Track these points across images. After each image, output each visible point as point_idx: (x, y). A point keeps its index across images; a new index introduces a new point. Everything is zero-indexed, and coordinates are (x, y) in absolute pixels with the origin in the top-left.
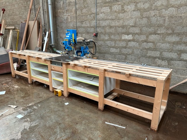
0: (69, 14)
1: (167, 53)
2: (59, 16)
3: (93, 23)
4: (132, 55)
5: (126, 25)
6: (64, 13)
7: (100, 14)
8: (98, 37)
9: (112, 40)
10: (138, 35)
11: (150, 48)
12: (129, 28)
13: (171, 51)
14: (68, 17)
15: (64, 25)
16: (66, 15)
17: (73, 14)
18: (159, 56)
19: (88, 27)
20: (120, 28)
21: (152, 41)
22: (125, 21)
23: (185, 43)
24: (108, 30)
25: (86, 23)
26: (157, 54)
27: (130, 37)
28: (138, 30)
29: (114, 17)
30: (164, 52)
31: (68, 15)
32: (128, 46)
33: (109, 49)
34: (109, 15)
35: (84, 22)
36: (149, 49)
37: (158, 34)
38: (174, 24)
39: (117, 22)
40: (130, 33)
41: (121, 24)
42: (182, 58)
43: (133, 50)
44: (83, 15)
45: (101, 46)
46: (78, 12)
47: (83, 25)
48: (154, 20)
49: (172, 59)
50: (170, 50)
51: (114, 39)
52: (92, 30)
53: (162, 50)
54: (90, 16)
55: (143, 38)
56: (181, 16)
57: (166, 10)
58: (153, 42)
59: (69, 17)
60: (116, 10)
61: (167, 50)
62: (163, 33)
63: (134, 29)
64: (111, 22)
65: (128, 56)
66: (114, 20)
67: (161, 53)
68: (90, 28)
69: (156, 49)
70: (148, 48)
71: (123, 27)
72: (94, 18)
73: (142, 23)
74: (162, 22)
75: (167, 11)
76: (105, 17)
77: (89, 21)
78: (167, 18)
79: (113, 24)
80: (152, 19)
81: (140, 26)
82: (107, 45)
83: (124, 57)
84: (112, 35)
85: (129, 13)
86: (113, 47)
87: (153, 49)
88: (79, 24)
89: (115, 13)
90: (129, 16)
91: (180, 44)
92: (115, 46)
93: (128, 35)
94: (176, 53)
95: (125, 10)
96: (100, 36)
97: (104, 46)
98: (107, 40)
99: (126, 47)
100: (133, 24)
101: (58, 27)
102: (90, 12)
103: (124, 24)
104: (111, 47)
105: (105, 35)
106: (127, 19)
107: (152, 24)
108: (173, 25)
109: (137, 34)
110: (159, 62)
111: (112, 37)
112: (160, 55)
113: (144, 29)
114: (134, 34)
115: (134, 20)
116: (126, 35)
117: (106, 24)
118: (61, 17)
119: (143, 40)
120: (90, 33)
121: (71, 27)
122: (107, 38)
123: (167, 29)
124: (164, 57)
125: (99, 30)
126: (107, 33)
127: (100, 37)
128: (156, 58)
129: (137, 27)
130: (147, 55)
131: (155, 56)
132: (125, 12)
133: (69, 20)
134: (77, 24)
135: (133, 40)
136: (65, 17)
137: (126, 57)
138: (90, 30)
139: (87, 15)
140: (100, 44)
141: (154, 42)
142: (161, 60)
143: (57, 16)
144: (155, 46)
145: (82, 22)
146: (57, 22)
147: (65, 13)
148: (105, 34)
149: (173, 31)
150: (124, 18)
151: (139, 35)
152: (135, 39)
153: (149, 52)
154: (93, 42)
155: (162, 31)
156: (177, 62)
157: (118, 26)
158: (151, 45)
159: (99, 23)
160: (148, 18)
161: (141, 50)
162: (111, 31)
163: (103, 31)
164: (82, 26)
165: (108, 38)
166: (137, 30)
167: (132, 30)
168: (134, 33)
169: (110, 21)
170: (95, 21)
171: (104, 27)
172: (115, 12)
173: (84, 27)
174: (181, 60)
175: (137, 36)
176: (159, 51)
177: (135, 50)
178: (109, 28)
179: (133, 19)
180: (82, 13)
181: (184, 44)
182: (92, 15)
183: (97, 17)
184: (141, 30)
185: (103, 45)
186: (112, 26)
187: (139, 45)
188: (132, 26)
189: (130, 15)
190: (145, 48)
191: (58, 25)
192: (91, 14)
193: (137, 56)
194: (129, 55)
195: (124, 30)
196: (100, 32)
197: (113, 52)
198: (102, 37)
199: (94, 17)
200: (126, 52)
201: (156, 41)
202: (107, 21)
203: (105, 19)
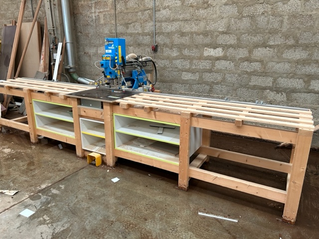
0: (102, 10)
1: (286, 80)
2: (81, 14)
3: (149, 27)
4: (222, 85)
5: (212, 31)
6: (90, 7)
7: (161, 9)
8: (158, 53)
9: (185, 58)
10: (232, 48)
11: (255, 71)
12: (217, 36)
13: (293, 75)
14: (98, 15)
15: (91, 31)
16: (95, 12)
17: (108, 9)
18: (271, 85)
19: (138, 34)
20: (201, 36)
21: (259, 59)
22: (208, 23)
23: (317, 62)
24: (177, 40)
25: (134, 26)
26: (269, 81)
27: (219, 52)
28: (234, 40)
29: (189, 15)
30: (280, 78)
31: (98, 11)
32: (215, 68)
33: (179, 75)
34: (180, 12)
35: (132, 25)
36: (254, 73)
37: (270, 47)
38: (299, 29)
39: (193, 25)
40: (219, 45)
41: (202, 29)
42: (311, 88)
43: (225, 74)
44: (128, 11)
45: (164, 68)
46: (118, 6)
47: (129, 31)
48: (262, 21)
49: (294, 91)
50: (291, 75)
51: (189, 56)
52: (147, 40)
53: (276, 75)
54: (143, 14)
55: (242, 53)
56: (311, 15)
57: (284, 4)
58: (261, 61)
59: (101, 16)
60: (191, 3)
61: (285, 75)
62: (278, 45)
63: (227, 37)
64: (182, 25)
65: (215, 86)
66: (189, 22)
67: (275, 81)
68: (142, 35)
69: (266, 73)
70: (251, 72)
71: (206, 34)
72: (151, 17)
73: (242, 27)
74: (276, 25)
75: (286, 6)
76: (172, 15)
77: (141, 24)
78: (286, 17)
79: (187, 28)
80: (259, 19)
81: (237, 32)
82: (177, 68)
83: (208, 88)
84: (185, 49)
85: (216, 8)
86: (187, 71)
87: (261, 73)
88: (120, 29)
89: (191, 8)
90: (216, 14)
91: (309, 64)
92: (190, 68)
93: (215, 48)
94: (301, 80)
95: (209, 2)
96: (163, 51)
97: (171, 69)
98: (176, 58)
99: (211, 69)
100: (223, 30)
101: (79, 34)
102: (142, 7)
103: (208, 29)
104: (183, 71)
105: (171, 49)
106: (213, 20)
107: (259, 28)
108: (297, 31)
109: (231, 46)
110: (271, 95)
111: (186, 52)
112: (273, 83)
113: (245, 37)
114: (225, 47)
115: (225, 21)
116: (212, 49)
117: (173, 29)
118: (86, 15)
119: (243, 57)
120: (143, 44)
121: (106, 34)
122: (175, 55)
123: (287, 37)
124: (280, 88)
125: (160, 40)
126: (176, 45)
127: (162, 53)
128: (265, 89)
129: (231, 33)
130: (250, 84)
131: (264, 86)
132: (209, 6)
133: (102, 22)
134: (118, 28)
135: (225, 58)
136: (93, 15)
137: (212, 88)
138: (143, 38)
139: (137, 12)
140: (162, 66)
141: (263, 61)
142: (275, 92)
143: (77, 14)
144: (265, 68)
145: (127, 25)
146: (78, 25)
147: (93, 8)
148: (172, 47)
149: (297, 42)
150: (208, 18)
151: (235, 49)
152: (228, 55)
153: (254, 78)
154: (151, 61)
155: (277, 40)
156: (303, 95)
157: (195, 33)
158: (256, 66)
159: (161, 26)
160: (252, 17)
161: (239, 75)
162: (184, 42)
163: (167, 41)
164: (127, 33)
165: (178, 53)
166: (231, 40)
167: (222, 40)
168: (226, 45)
169: (182, 23)
170: (151, 23)
171: (169, 35)
172: (190, 6)
173: (131, 35)
174: (310, 92)
175: (231, 50)
176: (271, 77)
177: (227, 76)
178: (179, 36)
179: (224, 19)
180: (127, 9)
181: (315, 63)
182: (147, 11)
183: (157, 16)
184: (238, 39)
185: (168, 66)
186: (185, 33)
187: (235, 66)
188: (223, 33)
189: (218, 12)
190: (247, 72)
191: (79, 30)
192: (145, 10)
193: (232, 85)
194: (217, 84)
195: (208, 40)
196: (162, 43)
197: (186, 79)
198: (167, 52)
199: (149, 15)
200: (212, 80)
201: (266, 59)
202: (174, 22)
203: (171, 19)
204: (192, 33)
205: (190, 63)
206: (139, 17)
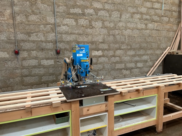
1: (129, 64)
4: (103, 71)
5: (95, 41)
8: (61, 55)
10: (107, 50)
12: (99, 44)
13: (131, 62)
18: (124, 67)
20: (90, 44)
22: (93, 37)
23: (138, 55)
26: (122, 66)
27: (100, 53)
28: (107, 46)
29: (82, 31)
32: (99, 62)
34: (75, 29)
36: (117, 62)
37: (122, 49)
38: (131, 42)
39: (85, 37)
40: (100, 49)
41: (90, 40)
42: (137, 66)
43: (104, 65)
48: (118, 37)
49: (132, 68)
54: (45, 27)
55: (111, 53)
56: (134, 36)
57: (125, 31)
58: (119, 56)
60: (82, 24)
61: (128, 62)
62: (125, 49)
63: (103, 45)
65: (100, 72)
66: (82, 35)
67: (125, 65)
69: (122, 62)
70: (116, 62)
71: (92, 43)
73: (110, 40)
74: (123, 40)
77: (44, 34)
78: (127, 36)
81: (108, 42)
83: (96, 73)
85: (97, 29)
87: (120, 62)
88: (20, 36)
89: (83, 28)
90: (97, 32)
91: (136, 56)
93: (98, 51)
94: (134, 63)
96: (64, 53)
100: (101, 41)
103: (93, 40)
105: (71, 52)
106: (96, 35)
107: (117, 41)
110: (125, 72)
113: (112, 45)
114: (103, 50)
116: (96, 51)
119: (112, 55)
123: (127, 45)
124: (127, 68)
125: (61, 46)
128: (122, 69)
129: (105, 43)
130: (116, 68)
132: (93, 27)
135: (103, 56)
137: (98, 73)
138: (46, 45)
142: (126, 70)
144: (121, 60)
149: (131, 47)
150: (93, 34)
152: (105, 54)
153: (117, 65)
155: (124, 47)
156: (136, 70)
157: (86, 42)
158: (117, 59)
159: (62, 37)
161: (111, 64)
163: (67, 47)
164: (29, 40)
166: (105, 46)
169: (77, 36)
170: (54, 34)
172: (82, 26)
174: (137, 68)
175: (106, 52)
176: (124, 63)
178: (75, 43)
179: (101, 36)
183: (57, 29)
184: (109, 46)
186: (80, 42)
187: (108, 59)
188: (101, 43)
190: (114, 62)
192: (47, 24)
193: (108, 70)
194: (101, 70)
195: (94, 46)
196: (63, 48)
198: (67, 54)
201: (121, 55)
202: (72, 35)
203: (69, 33)
204: (84, 42)
206: (41, 29)
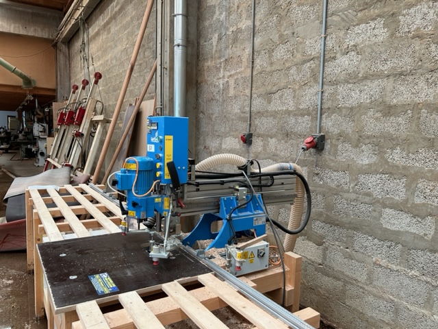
0: (233, 72)
2: (206, 81)
6: (218, 69)
7: (338, 55)
9: (392, 172)
14: (227, 82)
15: (215, 110)
16: (224, 77)
17: (242, 69)
19: (288, 112)
25: (281, 97)
31: (228, 74)
33: (375, 214)
44: (273, 68)
46: (258, 62)
47: (272, 108)
52: (304, 124)
54: (299, 71)
59: (232, 82)
64: (389, 89)
68: (295, 115)
72: (314, 76)
76: (363, 65)
77: (294, 91)
82: (368, 195)
84: (392, 149)
86: (400, 207)
88: (258, 104)
92: (407, 201)
96: (336, 150)
97: (353, 196)
98: (368, 171)
101: (201, 115)
102: (299, 56)
104: (385, 206)
105: (357, 146)
118: (212, 84)
122: (366, 161)
125: (331, 124)
126: (368, 137)
127: (335, 154)
133: (232, 92)
136: (221, 82)
139: (289, 68)
143: (201, 82)
145: (268, 95)
147: (222, 70)
165: (375, 159)
169: (389, 84)
171: (353, 112)
180: (272, 64)
182: (308, 64)
183: (328, 70)
191: (201, 109)
192: (304, 62)
197: (393, 228)
198: (344, 153)
199: (312, 70)
203: (360, 75)
204: (416, 107)
205: (408, 187)
206: (291, 79)
